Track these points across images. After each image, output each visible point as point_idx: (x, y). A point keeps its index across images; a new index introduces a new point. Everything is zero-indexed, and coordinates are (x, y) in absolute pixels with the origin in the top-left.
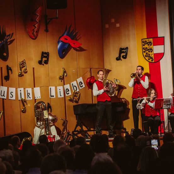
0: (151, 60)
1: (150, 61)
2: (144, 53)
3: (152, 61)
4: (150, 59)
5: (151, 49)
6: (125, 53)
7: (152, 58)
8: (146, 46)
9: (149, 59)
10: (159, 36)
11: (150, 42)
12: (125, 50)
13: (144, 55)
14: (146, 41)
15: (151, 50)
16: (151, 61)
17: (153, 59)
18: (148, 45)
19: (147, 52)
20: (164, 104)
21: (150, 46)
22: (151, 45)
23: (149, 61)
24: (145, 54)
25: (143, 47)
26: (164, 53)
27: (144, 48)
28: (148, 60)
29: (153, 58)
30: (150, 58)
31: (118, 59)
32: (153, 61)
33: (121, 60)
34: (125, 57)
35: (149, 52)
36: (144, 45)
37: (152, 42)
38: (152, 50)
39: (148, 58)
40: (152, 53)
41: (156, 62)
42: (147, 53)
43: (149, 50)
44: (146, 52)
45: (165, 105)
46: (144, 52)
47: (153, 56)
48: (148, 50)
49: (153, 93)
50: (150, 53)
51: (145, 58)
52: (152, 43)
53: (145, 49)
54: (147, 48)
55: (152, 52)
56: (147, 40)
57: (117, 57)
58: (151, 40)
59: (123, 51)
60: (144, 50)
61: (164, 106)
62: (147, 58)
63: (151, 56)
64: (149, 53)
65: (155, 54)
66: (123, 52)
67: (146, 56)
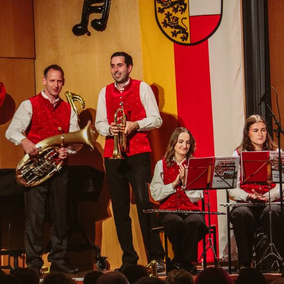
0: (182, 35)
1: (178, 38)
2: (159, 14)
3: (184, 38)
4: (179, 32)
5: (181, 2)
6: (99, 12)
7: (184, 31)
9: (175, 34)
12: (102, 4)
13: (161, 20)
15: (182, 5)
16: (180, 41)
17: (187, 34)
19: (170, 10)
20: (215, 174)
23: (174, 38)
26: (221, 15)
29: (188, 31)
30: (177, 30)
31: (80, 30)
32: (188, 41)
33: (89, 34)
34: (101, 26)
35: (176, 10)
38: (185, 5)
39: (173, 30)
42: (168, 15)
43: (176, 6)
44: (166, 11)
45: (219, 179)
46: (161, 11)
48: (173, 4)
49: (182, 142)
50: (178, 15)
51: (164, 29)
53: (161, 3)
55: (183, 10)
57: (77, 26)
59: (94, 5)
60: (159, 5)
61: (215, 179)
62: (169, 30)
63: (180, 24)
64: (174, 14)
65: (193, 19)
66: (96, 10)
67: (166, 24)
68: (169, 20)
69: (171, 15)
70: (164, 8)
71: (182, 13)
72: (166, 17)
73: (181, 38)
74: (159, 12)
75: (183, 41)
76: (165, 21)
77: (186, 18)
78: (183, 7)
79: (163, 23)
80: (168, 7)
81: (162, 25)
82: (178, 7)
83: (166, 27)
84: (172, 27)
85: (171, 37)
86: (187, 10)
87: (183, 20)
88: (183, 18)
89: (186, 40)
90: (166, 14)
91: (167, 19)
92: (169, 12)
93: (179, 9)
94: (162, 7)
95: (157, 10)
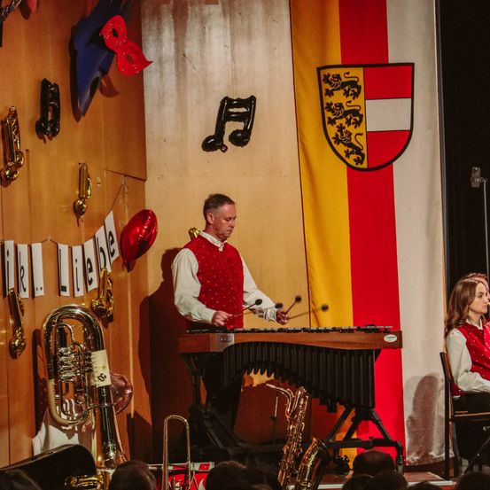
0: (355, 156)
1: (351, 161)
2: (328, 127)
3: (358, 161)
4: (352, 153)
5: (355, 112)
6: (239, 120)
7: (358, 151)
8: (338, 97)
9: (348, 154)
10: (394, 57)
11: (354, 84)
13: (331, 134)
14: (338, 77)
15: (357, 116)
16: (354, 164)
17: (363, 156)
18: (347, 94)
19: (343, 121)
21: (350, 98)
22: (356, 95)
23: (347, 159)
24: (332, 130)
25: (327, 99)
26: (411, 132)
27: (329, 105)
28: (344, 155)
29: (364, 151)
30: (350, 150)
32: (365, 165)
33: (225, 150)
34: (241, 139)
35: (348, 122)
36: (330, 93)
37: (361, 83)
38: (361, 117)
39: (346, 148)
40: (361, 129)
41: (375, 169)
42: (341, 128)
43: (348, 117)
44: (338, 122)
46: (332, 122)
47: (363, 141)
48: (346, 113)
50: (351, 129)
52: (359, 88)
53: (333, 111)
54: (341, 105)
55: (358, 124)
56: (341, 72)
57: (209, 138)
58: (358, 73)
59: (232, 110)
60: (329, 114)
62: (341, 149)
63: (353, 141)
64: (347, 128)
65: (371, 136)
67: (338, 141)
68: (342, 134)
69: (344, 128)
70: (336, 119)
71: (356, 127)
72: (338, 131)
73: (355, 160)
74: (329, 123)
75: (357, 164)
76: (337, 135)
77: (361, 134)
78: (358, 119)
79: (333, 138)
80: (341, 118)
81: (333, 141)
82: (351, 118)
83: (338, 144)
84: (345, 144)
85: (344, 157)
86: (363, 124)
87: (358, 136)
88: (359, 134)
89: (362, 163)
90: (338, 127)
91: (339, 134)
92: (341, 124)
93: (352, 121)
94: (333, 117)
95: (327, 120)
